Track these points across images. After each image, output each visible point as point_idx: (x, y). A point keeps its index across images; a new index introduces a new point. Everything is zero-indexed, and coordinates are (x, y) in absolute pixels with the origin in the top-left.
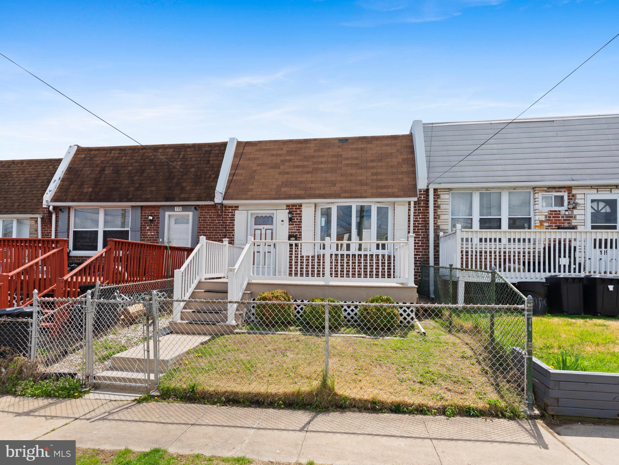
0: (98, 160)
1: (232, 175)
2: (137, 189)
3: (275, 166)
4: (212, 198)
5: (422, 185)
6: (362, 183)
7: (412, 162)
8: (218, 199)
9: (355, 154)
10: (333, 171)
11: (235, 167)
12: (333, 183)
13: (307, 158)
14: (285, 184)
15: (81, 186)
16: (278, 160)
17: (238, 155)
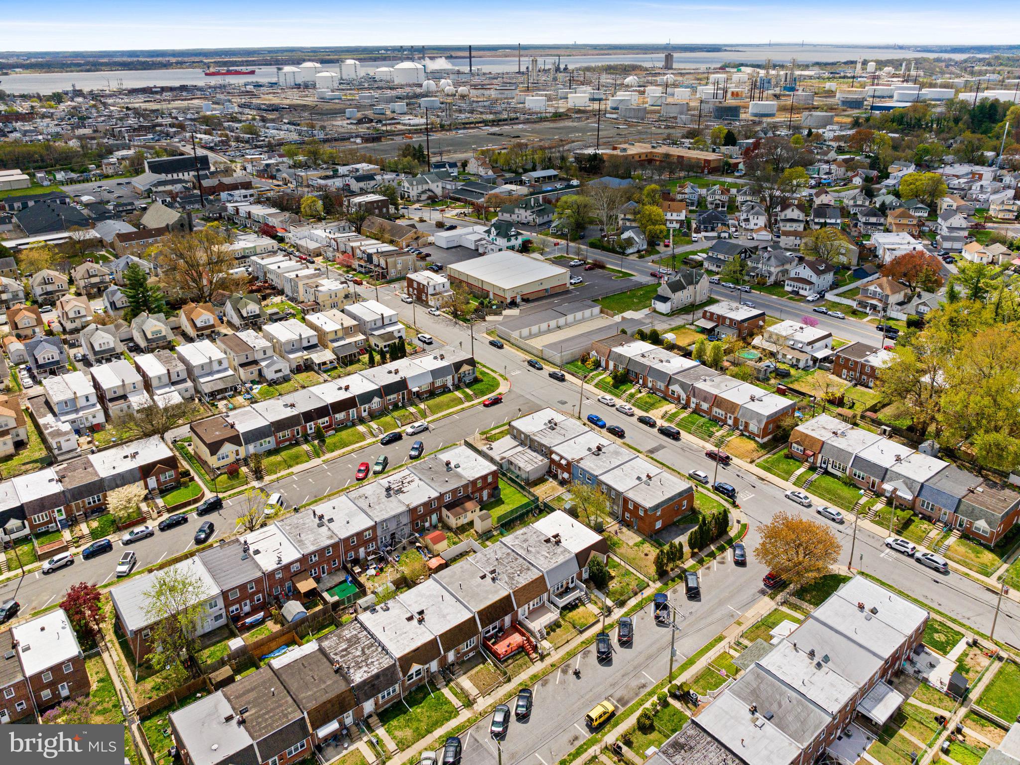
0: (484, 613)
1: (516, 602)
2: (497, 616)
3: (523, 595)
5: (549, 588)
6: (538, 592)
7: (545, 582)
8: (515, 610)
9: (535, 585)
10: (533, 591)
11: (515, 599)
12: (533, 595)
13: (526, 591)
14: (525, 599)
15: (484, 622)
16: (523, 593)
17: (515, 595)
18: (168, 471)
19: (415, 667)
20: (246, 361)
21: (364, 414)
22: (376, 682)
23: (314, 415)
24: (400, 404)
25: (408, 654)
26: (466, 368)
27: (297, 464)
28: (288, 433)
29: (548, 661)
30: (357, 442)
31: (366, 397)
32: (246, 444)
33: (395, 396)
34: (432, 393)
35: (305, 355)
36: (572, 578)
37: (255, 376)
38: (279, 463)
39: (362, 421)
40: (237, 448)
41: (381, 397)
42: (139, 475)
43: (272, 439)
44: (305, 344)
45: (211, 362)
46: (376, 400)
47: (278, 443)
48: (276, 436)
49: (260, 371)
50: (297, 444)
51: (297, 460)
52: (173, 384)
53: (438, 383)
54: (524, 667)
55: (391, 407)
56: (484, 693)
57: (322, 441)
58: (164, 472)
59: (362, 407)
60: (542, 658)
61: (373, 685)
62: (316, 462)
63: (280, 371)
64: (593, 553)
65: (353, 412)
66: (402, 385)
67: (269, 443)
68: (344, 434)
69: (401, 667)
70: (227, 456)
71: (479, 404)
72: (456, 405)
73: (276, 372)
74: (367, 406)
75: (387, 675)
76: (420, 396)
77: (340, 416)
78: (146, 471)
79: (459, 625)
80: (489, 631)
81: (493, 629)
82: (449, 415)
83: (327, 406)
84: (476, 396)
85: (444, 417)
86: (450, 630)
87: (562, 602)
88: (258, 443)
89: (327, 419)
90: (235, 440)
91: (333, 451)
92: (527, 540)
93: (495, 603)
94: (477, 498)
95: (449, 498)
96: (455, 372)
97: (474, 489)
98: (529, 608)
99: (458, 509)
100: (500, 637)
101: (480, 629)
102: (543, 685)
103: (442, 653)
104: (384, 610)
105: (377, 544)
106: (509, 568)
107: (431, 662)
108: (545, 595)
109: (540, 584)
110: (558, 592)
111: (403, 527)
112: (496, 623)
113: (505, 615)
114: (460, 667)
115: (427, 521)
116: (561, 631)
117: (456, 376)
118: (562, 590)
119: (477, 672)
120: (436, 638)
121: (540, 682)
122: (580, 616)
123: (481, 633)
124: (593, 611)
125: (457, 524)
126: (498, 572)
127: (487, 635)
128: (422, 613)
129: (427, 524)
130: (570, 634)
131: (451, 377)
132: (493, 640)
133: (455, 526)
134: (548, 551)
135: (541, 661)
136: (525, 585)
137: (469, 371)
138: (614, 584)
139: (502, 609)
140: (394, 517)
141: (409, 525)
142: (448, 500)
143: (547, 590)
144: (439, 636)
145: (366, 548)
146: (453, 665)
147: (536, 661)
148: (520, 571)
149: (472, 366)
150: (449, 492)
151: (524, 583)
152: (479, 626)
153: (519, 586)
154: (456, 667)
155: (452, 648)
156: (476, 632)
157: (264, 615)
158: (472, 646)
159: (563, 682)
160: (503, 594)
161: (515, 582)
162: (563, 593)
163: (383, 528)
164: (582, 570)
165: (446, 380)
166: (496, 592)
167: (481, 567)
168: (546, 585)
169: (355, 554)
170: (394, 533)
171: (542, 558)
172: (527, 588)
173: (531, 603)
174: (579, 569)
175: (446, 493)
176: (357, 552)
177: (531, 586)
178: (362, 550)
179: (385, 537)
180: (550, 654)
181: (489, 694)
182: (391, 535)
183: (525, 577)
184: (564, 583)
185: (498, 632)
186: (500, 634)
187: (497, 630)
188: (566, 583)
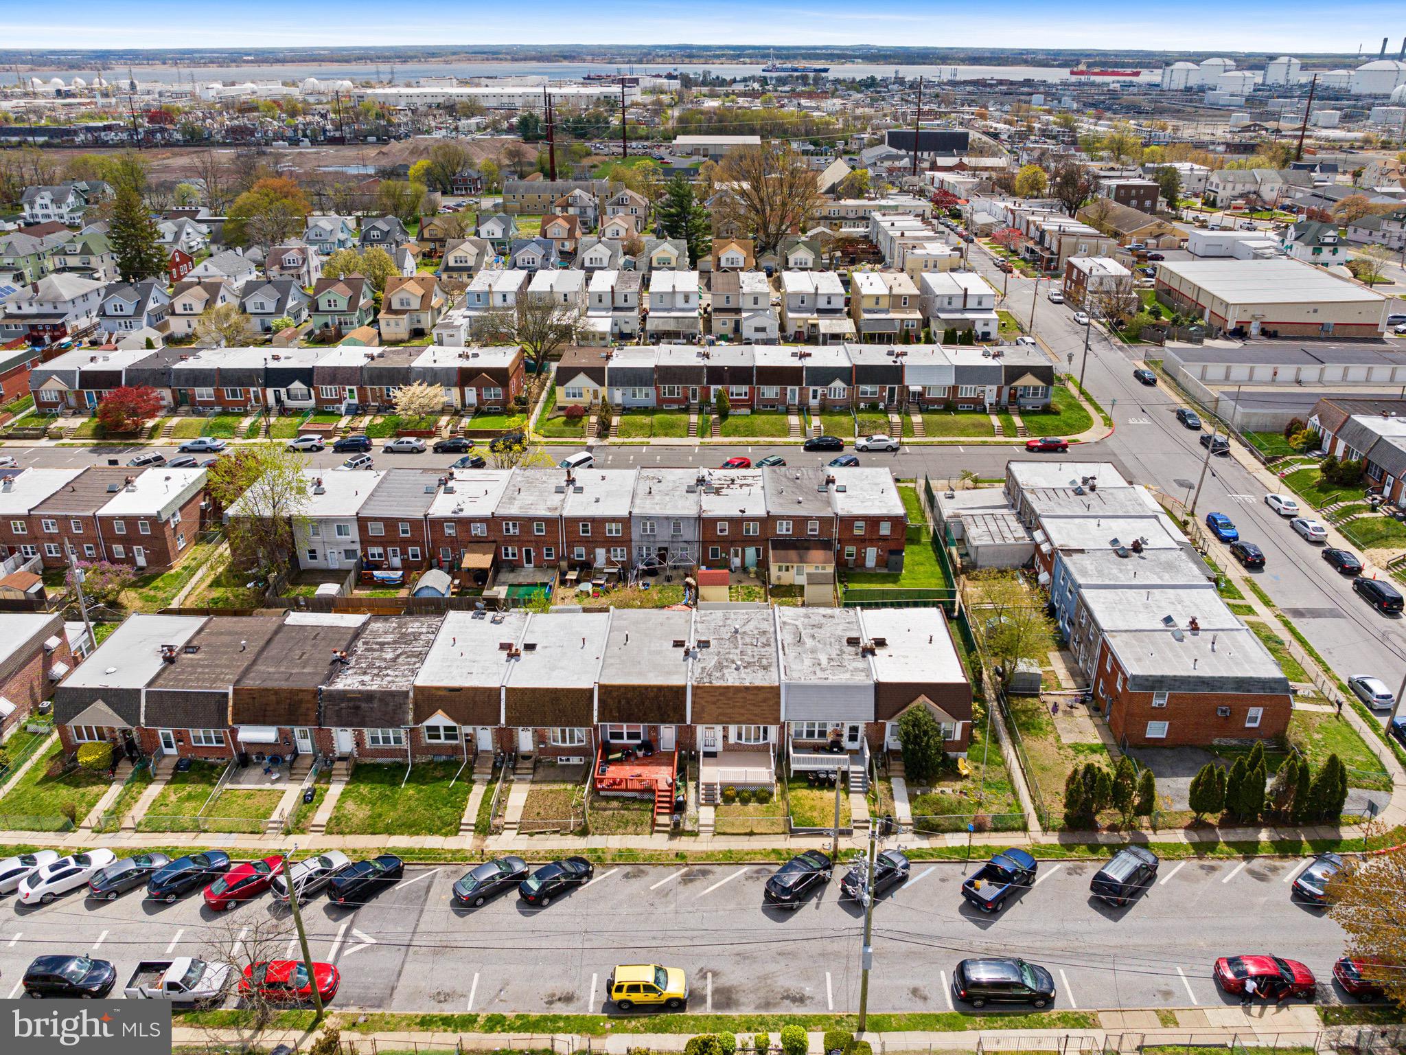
0: (615, 694)
1: (693, 708)
2: (645, 714)
3: (714, 703)
4: (685, 722)
5: (782, 720)
6: (756, 715)
7: (778, 704)
8: (688, 722)
9: (751, 697)
10: (742, 707)
11: (693, 703)
12: (743, 715)
13: (729, 699)
14: (720, 714)
15: (611, 711)
16: (714, 699)
17: (694, 695)
18: (494, 386)
19: (440, 719)
20: (724, 305)
21: (814, 403)
22: (364, 705)
24: (882, 406)
25: (438, 688)
26: (1029, 380)
27: (666, 435)
28: (678, 389)
29: (683, 844)
30: (773, 436)
31: (824, 376)
32: (610, 384)
33: (876, 388)
34: (950, 405)
35: (813, 318)
36: (854, 729)
37: (728, 329)
38: (642, 426)
39: (803, 410)
40: (596, 386)
41: (848, 382)
42: (455, 379)
43: (651, 391)
44: (822, 304)
45: (674, 292)
46: (838, 384)
47: (661, 401)
48: (657, 389)
49: (737, 323)
50: (687, 411)
51: (668, 429)
52: (616, 309)
53: (968, 391)
54: (631, 829)
55: (862, 405)
56: (526, 828)
57: (724, 415)
58: (489, 386)
59: (812, 388)
60: (676, 832)
61: (357, 708)
62: (696, 441)
63: (763, 329)
64: (923, 700)
65: (793, 394)
66: (894, 374)
67: (645, 396)
68: (760, 420)
69: (416, 704)
70: (581, 395)
71: (1021, 444)
72: (980, 434)
73: (757, 330)
74: (820, 390)
75: (387, 704)
76: (922, 403)
77: (770, 392)
78: (466, 377)
79: (556, 691)
80: (620, 736)
81: (630, 736)
82: (952, 444)
83: (752, 368)
84: (1026, 431)
85: (941, 444)
86: (534, 690)
87: (800, 762)
88: (630, 390)
89: (745, 389)
90: (596, 374)
91: (728, 435)
92: (820, 626)
93: (647, 688)
94: (851, 555)
95: (788, 530)
96: (1008, 382)
97: (846, 536)
98: (725, 737)
99: (793, 554)
100: (637, 758)
101: (595, 719)
102: (627, 876)
103: (503, 721)
104: (494, 621)
105: (630, 553)
106: (738, 651)
107: (479, 728)
108: (773, 731)
109: (765, 701)
110: (811, 741)
111: (685, 545)
112: (641, 728)
113: (664, 722)
114: (535, 769)
115: (736, 555)
116: (756, 809)
117: (1006, 391)
118: (822, 741)
119: (551, 792)
120: (499, 689)
121: (628, 869)
122: (818, 803)
123: (596, 728)
124: (853, 811)
125: (779, 578)
126: (711, 649)
127: (613, 741)
128: (530, 647)
129: (737, 562)
130: (773, 824)
131: (995, 388)
132: (619, 755)
133: (774, 580)
134: (834, 656)
135: (666, 836)
136: (728, 687)
137: (1036, 388)
138: (948, 790)
139: (659, 708)
140: (667, 518)
141: (696, 546)
142: (784, 532)
143: (776, 720)
144: (507, 689)
145: (608, 551)
146: (526, 757)
147: (658, 832)
148: (749, 663)
149: (1043, 381)
150: (788, 518)
151: (730, 684)
152: (596, 713)
153: (716, 683)
154: (529, 764)
155: (526, 724)
156: (585, 721)
157: (403, 576)
158: (576, 744)
159: (664, 893)
160: (676, 681)
161: (718, 674)
162: (817, 749)
163: (645, 530)
164: (883, 726)
165: (983, 392)
166: (669, 673)
167: (696, 630)
168: (779, 710)
169: (588, 554)
170: (666, 549)
171: (808, 662)
172: (730, 695)
173: (733, 730)
174: (876, 720)
175: (782, 518)
176: (591, 552)
177: (740, 695)
178: (601, 553)
179: (648, 549)
180: (694, 834)
181: (531, 835)
182: (660, 549)
183: (743, 676)
184: (829, 729)
185: (639, 747)
186: (640, 754)
187: (639, 742)
188: (835, 731)
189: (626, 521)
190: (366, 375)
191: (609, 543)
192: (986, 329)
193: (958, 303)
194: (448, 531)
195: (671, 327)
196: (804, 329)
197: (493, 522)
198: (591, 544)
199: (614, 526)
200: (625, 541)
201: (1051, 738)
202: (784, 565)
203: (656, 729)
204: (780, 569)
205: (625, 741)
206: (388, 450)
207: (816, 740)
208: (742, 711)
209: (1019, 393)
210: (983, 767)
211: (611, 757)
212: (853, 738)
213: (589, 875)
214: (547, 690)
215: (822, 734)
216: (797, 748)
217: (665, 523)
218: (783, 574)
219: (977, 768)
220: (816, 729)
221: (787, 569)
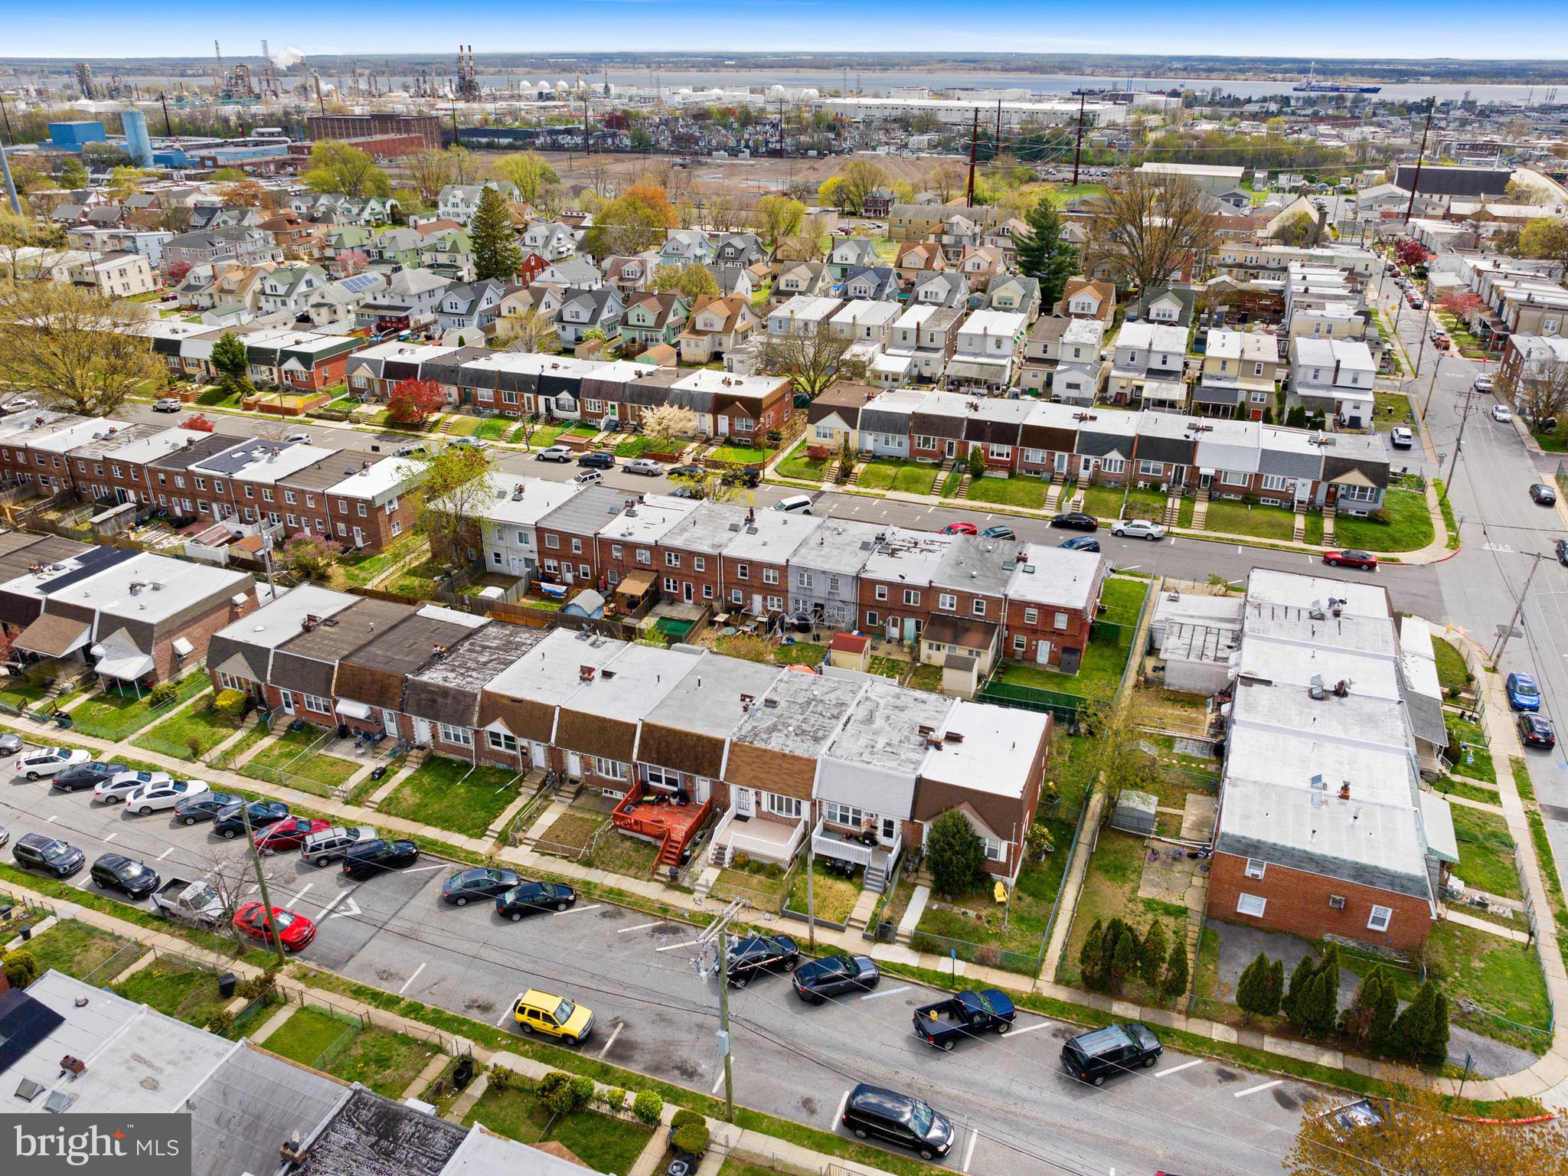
0: (656, 734)
1: (728, 765)
2: (680, 762)
3: (749, 765)
4: (718, 777)
5: (815, 796)
6: (790, 786)
7: (812, 778)
8: (722, 779)
9: (787, 766)
10: (777, 775)
11: (729, 759)
12: (776, 783)
13: (765, 763)
14: (754, 778)
15: (651, 752)
16: (751, 761)
17: (731, 752)
18: (747, 417)
19: (498, 727)
20: (1040, 355)
21: (1084, 475)
22: (440, 700)
23: (988, 431)
24: (1164, 487)
25: (502, 696)
26: (1355, 478)
27: (907, 490)
28: (935, 443)
29: (674, 899)
30: (1024, 505)
31: (1100, 444)
32: (862, 428)
33: (1161, 465)
34: (1251, 496)
35: (1139, 379)
36: (889, 824)
37: (1038, 383)
38: (885, 477)
39: (1071, 481)
40: (847, 428)
41: (1127, 455)
42: (709, 404)
43: (905, 439)
44: (1156, 364)
45: (985, 335)
46: (1115, 455)
47: (914, 452)
48: (911, 438)
49: (1050, 377)
50: (938, 466)
51: (910, 484)
52: (919, 348)
53: (1274, 482)
54: (632, 871)
55: (1141, 484)
56: (542, 848)
57: (977, 475)
58: (741, 415)
59: (1083, 457)
60: (673, 883)
61: (434, 701)
62: (936, 500)
63: (1077, 386)
64: (966, 811)
65: (1061, 461)
66: (1184, 451)
67: (898, 445)
68: (1015, 486)
69: (482, 707)
70: (831, 436)
71: (1315, 554)
72: (1274, 536)
73: (1070, 386)
74: (1093, 460)
75: (459, 703)
76: (1214, 487)
77: (1036, 456)
78: (721, 404)
79: (604, 720)
80: (658, 779)
81: (670, 782)
82: (1233, 542)
83: (1018, 426)
84: (1336, 538)
85: (1219, 540)
86: (585, 716)
87: (824, 845)
88: (882, 437)
89: (1006, 449)
90: (849, 415)
91: (973, 498)
92: (902, 709)
93: (687, 735)
94: (1021, 646)
95: (952, 605)
96: (1326, 478)
97: (1016, 622)
98: (758, 803)
99: (948, 633)
100: (670, 805)
101: (635, 756)
102: (604, 915)
103: (553, 740)
104: (593, 644)
105: (786, 604)
106: (801, 718)
107: (534, 743)
108: (806, 806)
109: (801, 772)
110: (843, 826)
111: (841, 605)
112: (677, 775)
113: (698, 773)
114: (578, 794)
115: (895, 625)
116: (760, 882)
117: (1323, 488)
118: (855, 829)
119: (581, 819)
120: (554, 708)
121: (609, 908)
122: (824, 892)
123: (635, 766)
124: (856, 909)
125: (929, 657)
126: (776, 711)
127: (652, 783)
128: (607, 675)
129: (894, 632)
130: (768, 901)
131: (1309, 483)
132: (652, 798)
133: (923, 658)
134: (895, 742)
135: (662, 886)
136: (765, 751)
137: (1363, 489)
138: (972, 913)
139: (696, 758)
140: (824, 572)
141: (853, 608)
142: (947, 607)
143: (808, 797)
144: (562, 710)
145: (765, 599)
146: (573, 782)
147: (657, 881)
148: (804, 731)
149: (1373, 481)
150: (952, 592)
151: (769, 747)
152: (636, 750)
153: (757, 744)
154: (573, 788)
155: (576, 748)
156: (627, 758)
157: (567, 591)
158: (618, 778)
159: (626, 939)
160: (716, 734)
161: (764, 736)
162: (850, 837)
163: (802, 582)
164: (920, 827)
165: (1293, 485)
166: (719, 725)
167: (775, 689)
168: (811, 786)
169: (745, 599)
170: (822, 606)
171: (863, 741)
172: (767, 759)
173: (765, 797)
174: (912, 818)
175: (945, 591)
176: (748, 597)
177: (778, 761)
178: (757, 599)
179: (805, 602)
180: (689, 891)
181: (543, 854)
182: (816, 605)
183: (789, 742)
184: (864, 818)
185: (674, 795)
186: (674, 801)
187: (675, 789)
188: (869, 821)
189: (783, 570)
190: (627, 392)
191: (767, 590)
192: (1356, 413)
193: (1326, 378)
194: (616, 554)
195: (972, 373)
196: (1128, 391)
197: (656, 549)
198: (749, 589)
199: (771, 573)
200: (781, 591)
201: (1128, 887)
202: (935, 643)
203: (692, 779)
204: (931, 647)
205: (663, 785)
206: (627, 470)
207: (849, 826)
208: (776, 778)
209: (1340, 492)
210: (1029, 900)
211: (646, 798)
212: (888, 833)
213: (570, 904)
214: (597, 718)
215: (857, 822)
216: (827, 830)
217: (822, 576)
218: (934, 652)
219: (1019, 898)
220: (851, 815)
221: (938, 649)
